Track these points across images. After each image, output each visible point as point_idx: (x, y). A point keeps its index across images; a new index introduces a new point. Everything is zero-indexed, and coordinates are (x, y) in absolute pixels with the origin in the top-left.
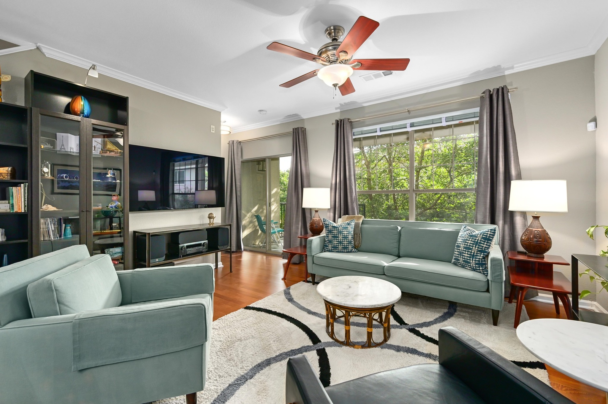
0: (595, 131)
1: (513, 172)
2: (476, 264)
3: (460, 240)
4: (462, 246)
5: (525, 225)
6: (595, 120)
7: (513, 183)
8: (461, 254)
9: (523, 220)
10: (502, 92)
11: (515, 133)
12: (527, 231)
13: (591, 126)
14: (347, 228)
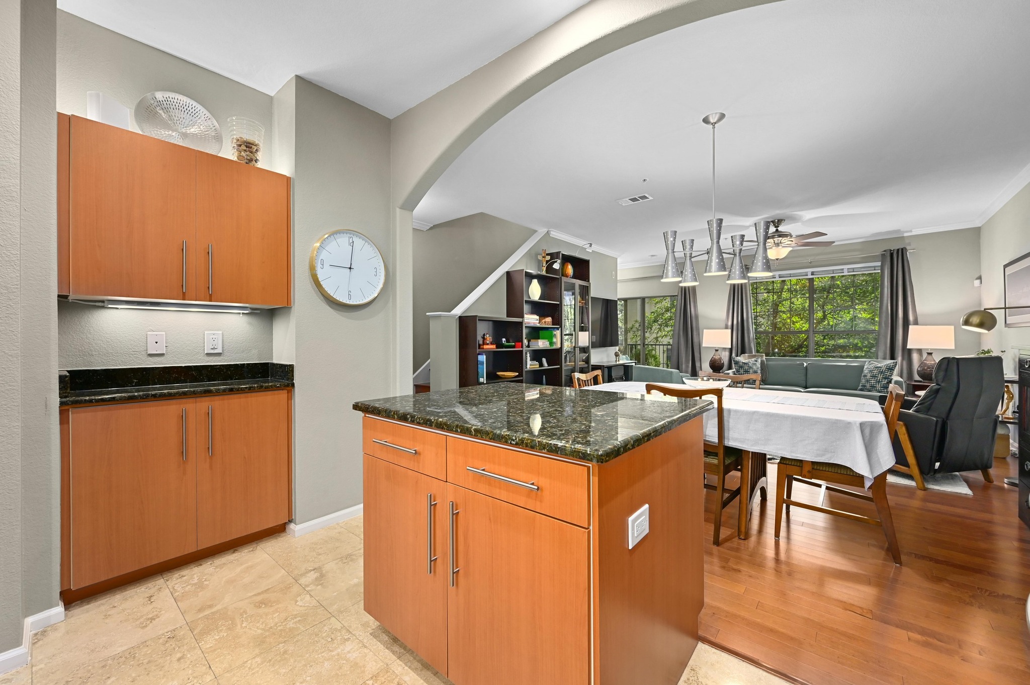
0: (980, 287)
1: (911, 318)
2: (881, 387)
3: (866, 371)
4: (869, 376)
5: (920, 360)
6: (980, 278)
7: (911, 327)
8: (868, 381)
9: (920, 356)
10: (902, 252)
11: (912, 285)
12: (922, 364)
13: (977, 282)
14: (756, 364)
